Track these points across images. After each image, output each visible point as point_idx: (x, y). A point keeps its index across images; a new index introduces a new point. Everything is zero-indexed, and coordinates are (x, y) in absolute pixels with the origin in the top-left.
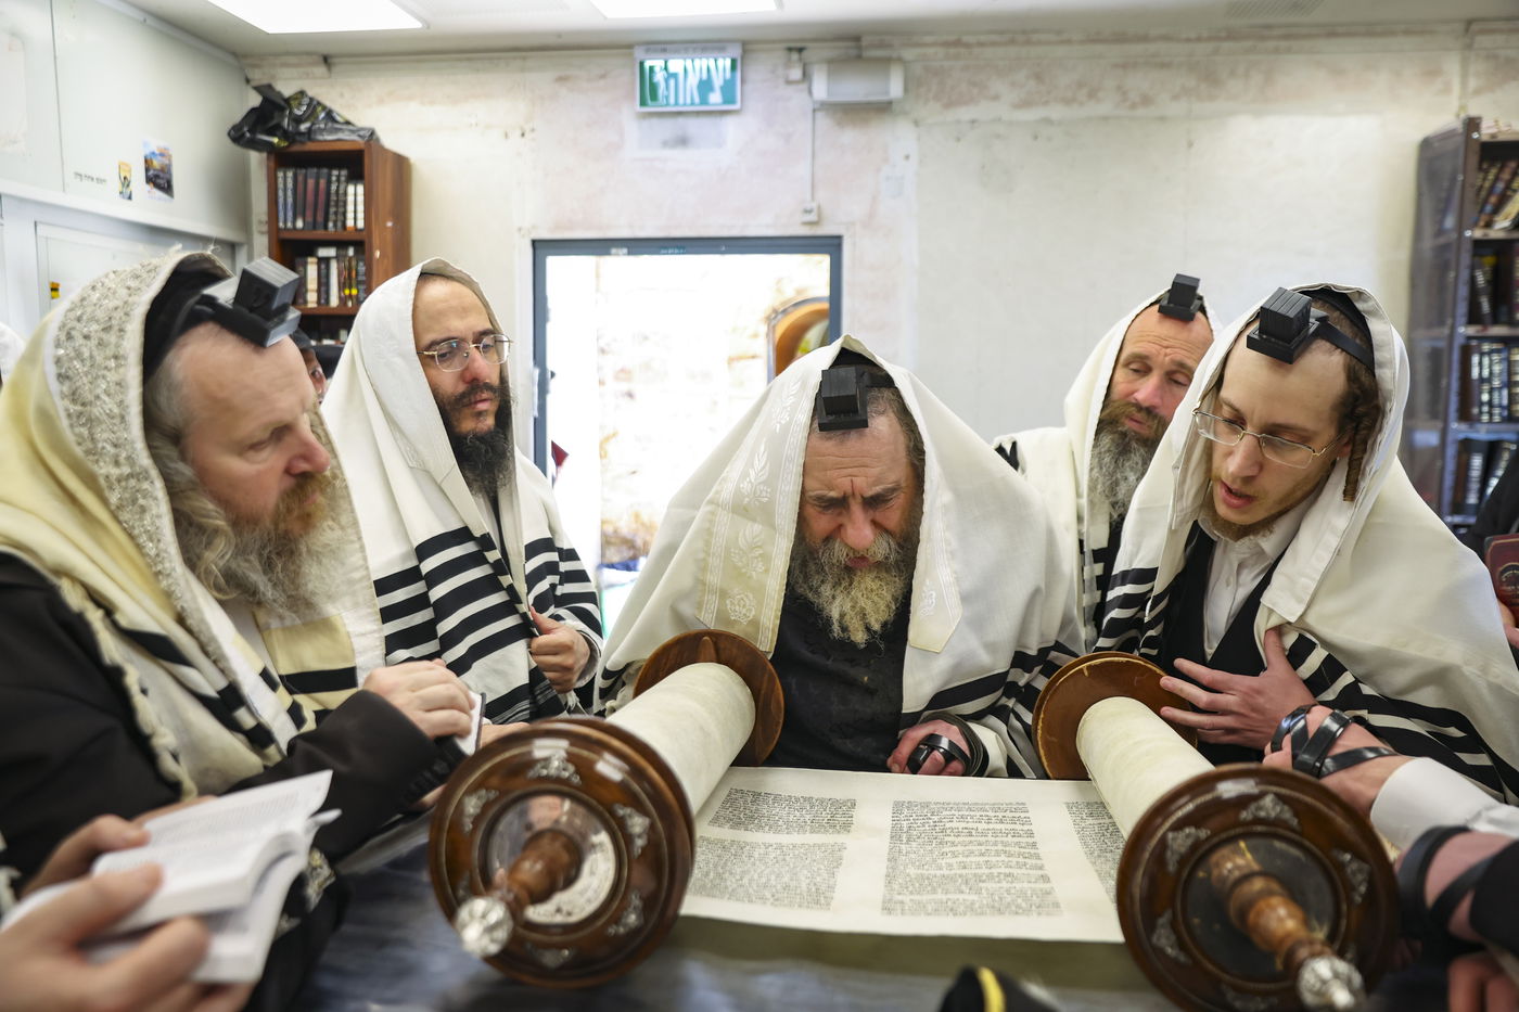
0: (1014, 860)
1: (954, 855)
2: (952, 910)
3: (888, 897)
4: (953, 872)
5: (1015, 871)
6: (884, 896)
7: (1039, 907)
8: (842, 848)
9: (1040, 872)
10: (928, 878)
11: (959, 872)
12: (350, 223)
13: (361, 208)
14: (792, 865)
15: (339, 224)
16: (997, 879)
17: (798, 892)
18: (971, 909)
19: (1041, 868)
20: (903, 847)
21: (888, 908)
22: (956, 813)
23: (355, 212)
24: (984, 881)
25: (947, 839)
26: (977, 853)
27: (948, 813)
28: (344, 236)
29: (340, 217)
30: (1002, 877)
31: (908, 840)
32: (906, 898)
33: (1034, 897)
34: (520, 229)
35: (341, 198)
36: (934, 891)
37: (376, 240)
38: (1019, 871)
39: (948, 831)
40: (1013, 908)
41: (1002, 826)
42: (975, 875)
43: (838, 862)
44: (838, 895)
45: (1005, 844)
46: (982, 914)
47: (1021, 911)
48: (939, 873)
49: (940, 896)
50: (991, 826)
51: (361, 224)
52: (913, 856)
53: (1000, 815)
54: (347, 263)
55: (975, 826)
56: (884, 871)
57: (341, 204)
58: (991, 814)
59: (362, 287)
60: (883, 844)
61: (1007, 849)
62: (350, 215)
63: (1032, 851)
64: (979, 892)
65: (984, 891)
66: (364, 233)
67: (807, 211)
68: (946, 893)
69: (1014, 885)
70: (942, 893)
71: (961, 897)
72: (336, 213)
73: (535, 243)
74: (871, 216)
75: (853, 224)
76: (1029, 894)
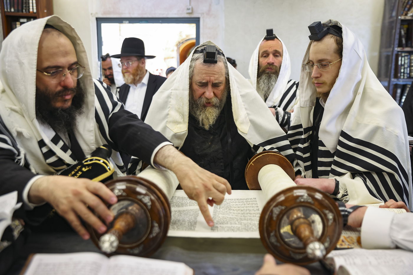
0: (252, 215)
1: (234, 213)
2: (233, 230)
4: (233, 217)
11: (235, 217)
12: (31, 10)
13: (35, 5)
15: (27, 11)
16: (246, 220)
17: (185, 225)
18: (238, 229)
20: (218, 210)
21: (213, 229)
23: (33, 6)
24: (242, 220)
25: (231, 208)
28: (29, 15)
29: (27, 8)
30: (248, 219)
31: (220, 208)
32: (219, 226)
34: (92, 14)
35: (27, 1)
36: (227, 223)
37: (41, 16)
40: (252, 229)
41: (249, 205)
43: (197, 215)
45: (250, 210)
46: (242, 231)
47: (254, 230)
48: (229, 216)
51: (35, 11)
52: (221, 212)
57: (27, 3)
58: (245, 202)
60: (212, 209)
61: (250, 212)
62: (31, 7)
64: (241, 224)
65: (243, 224)
66: (37, 14)
67: (188, 9)
68: (231, 224)
69: (252, 222)
70: (230, 224)
71: (236, 225)
72: (26, 7)
73: (97, 19)
74: (209, 11)
75: (203, 13)
76: (256, 225)
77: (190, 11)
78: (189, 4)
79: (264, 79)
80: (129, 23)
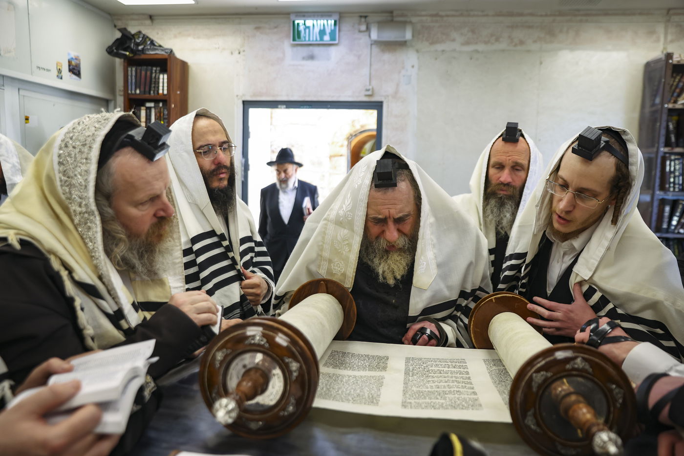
0: (460, 385)
1: (434, 382)
2: (433, 407)
3: (404, 400)
4: (433, 390)
5: (461, 390)
6: (403, 400)
7: (472, 406)
8: (383, 378)
9: (473, 391)
10: (422, 392)
11: (436, 389)
12: (161, 92)
13: (166, 85)
14: (360, 385)
15: (156, 92)
16: (453, 393)
17: (364, 397)
18: (442, 406)
19: (473, 388)
20: (410, 378)
21: (404, 405)
22: (434, 363)
23: (163, 87)
24: (447, 394)
25: (430, 374)
26: (443, 381)
27: (431, 363)
28: (158, 98)
29: (156, 89)
30: (455, 392)
31: (413, 375)
32: (413, 401)
33: (470, 402)
34: (237, 96)
35: (157, 80)
36: (425, 398)
37: (172, 100)
38: (463, 390)
39: (431, 371)
40: (461, 406)
41: (455, 369)
42: (443, 391)
43: (381, 384)
44: (382, 399)
45: (456, 378)
46: (447, 409)
47: (464, 408)
48: (427, 390)
49: (427, 400)
50: (450, 369)
51: (165, 92)
52: (415, 382)
53: (454, 364)
54: (159, 110)
55: (442, 369)
56: (402, 389)
57: (157, 83)
58: (450, 364)
59: (166, 121)
60: (401, 377)
61: (457, 379)
62: (161, 88)
63: (469, 381)
64: (445, 399)
65: (447, 399)
66: (167, 96)
67: (367, 90)
68: (431, 399)
69: (461, 396)
70: (429, 399)
71: (437, 401)
72: (154, 87)
73: (244, 102)
74: (396, 93)
75: (388, 96)
76: (468, 400)
77: (369, 93)
78: (368, 84)
79: (493, 205)
80: (287, 108)
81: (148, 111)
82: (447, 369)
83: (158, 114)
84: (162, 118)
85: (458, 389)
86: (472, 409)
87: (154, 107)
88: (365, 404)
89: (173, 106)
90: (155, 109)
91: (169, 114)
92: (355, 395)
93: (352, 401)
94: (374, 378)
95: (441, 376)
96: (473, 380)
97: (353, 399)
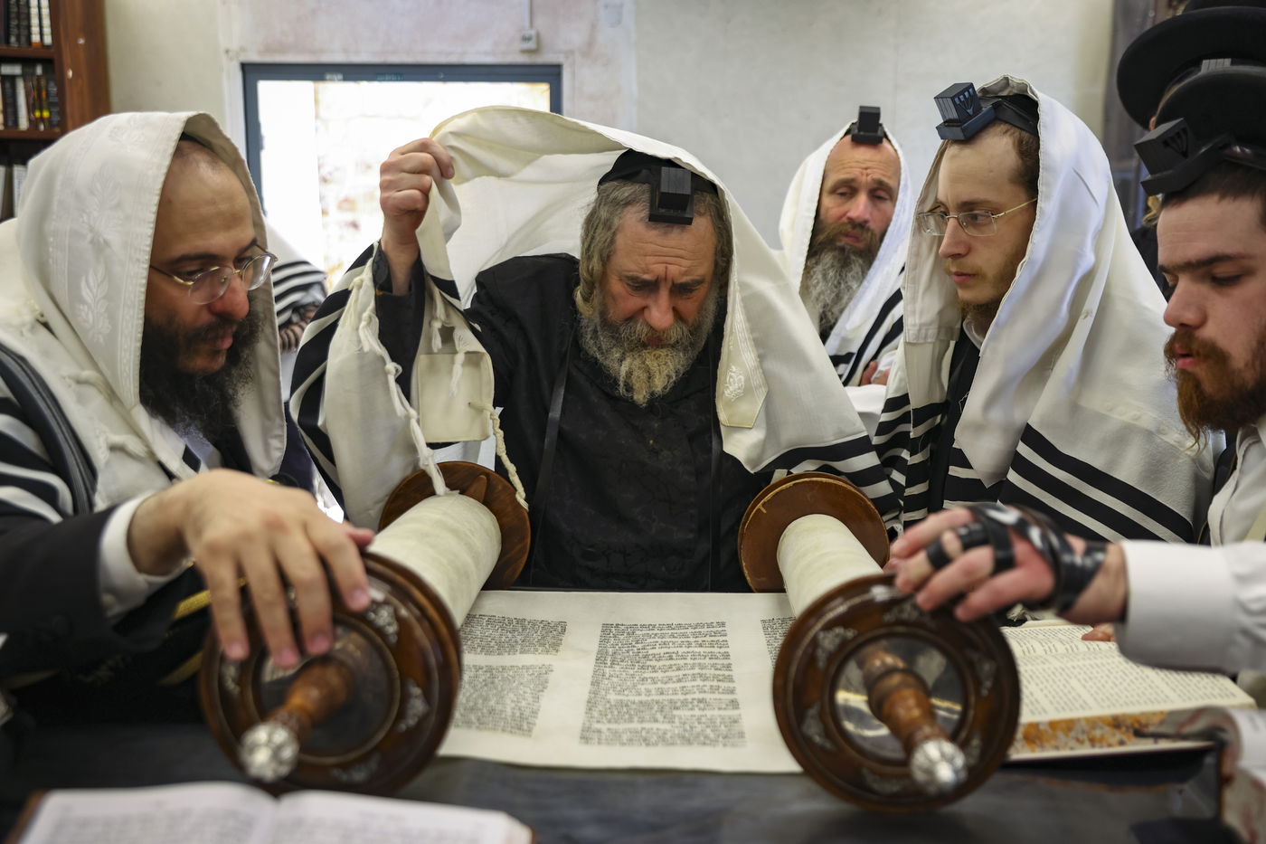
0: (708, 683)
1: (654, 681)
2: (645, 740)
3: (587, 724)
4: (650, 698)
5: (707, 696)
6: (584, 724)
7: (725, 737)
8: (549, 670)
9: (731, 697)
10: (627, 705)
11: (656, 698)
12: (36, 38)
13: (46, 22)
14: (500, 689)
15: (23, 39)
16: (690, 706)
17: (503, 716)
18: (663, 740)
19: (732, 691)
20: (607, 670)
21: (586, 737)
22: (660, 640)
23: (41, 26)
24: (677, 708)
25: (649, 663)
26: (674, 679)
27: (652, 640)
28: (29, 52)
29: (24, 32)
30: (695, 703)
31: (612, 663)
32: (603, 727)
33: (723, 727)
34: (227, 52)
35: (24, 10)
36: (631, 720)
37: (67, 58)
38: (713, 696)
39: (651, 657)
40: (702, 738)
41: (702, 650)
42: (671, 701)
43: (543, 685)
44: (541, 721)
45: (702, 667)
46: (672, 744)
47: (708, 742)
48: (637, 699)
49: (636, 725)
50: (691, 650)
51: (48, 40)
52: (615, 680)
53: (700, 640)
54: (35, 83)
55: (675, 650)
56: (586, 697)
57: (23, 16)
58: (692, 640)
59: (55, 110)
60: (586, 666)
61: (704, 671)
62: (35, 29)
63: (727, 673)
64: (671, 722)
65: (677, 720)
66: (53, 50)
67: (526, 39)
68: (642, 722)
69: (705, 712)
70: (638, 721)
71: (655, 726)
72: (18, 26)
73: (245, 67)
74: (591, 43)
75: (572, 52)
76: (718, 724)
77: (531, 45)
78: (527, 24)
79: (828, 265)
80: (345, 79)
81: (8, 85)
82: (684, 649)
83: (34, 94)
84: (45, 104)
85: (701, 696)
86: (725, 745)
87: (23, 76)
88: (503, 730)
89: (70, 73)
90: (25, 81)
91: (61, 93)
92: (485, 711)
93: (477, 724)
94: (531, 671)
95: (670, 667)
96: (736, 672)
97: (478, 720)
